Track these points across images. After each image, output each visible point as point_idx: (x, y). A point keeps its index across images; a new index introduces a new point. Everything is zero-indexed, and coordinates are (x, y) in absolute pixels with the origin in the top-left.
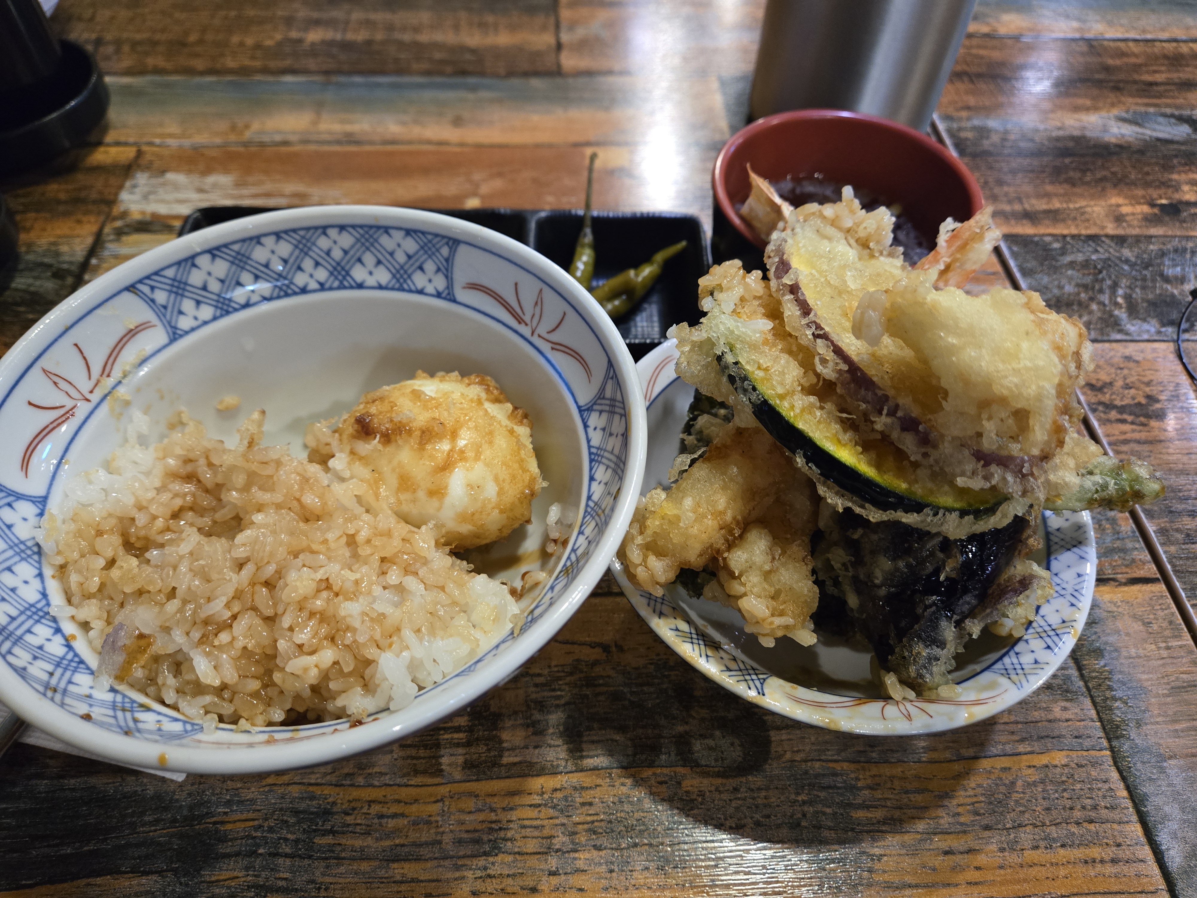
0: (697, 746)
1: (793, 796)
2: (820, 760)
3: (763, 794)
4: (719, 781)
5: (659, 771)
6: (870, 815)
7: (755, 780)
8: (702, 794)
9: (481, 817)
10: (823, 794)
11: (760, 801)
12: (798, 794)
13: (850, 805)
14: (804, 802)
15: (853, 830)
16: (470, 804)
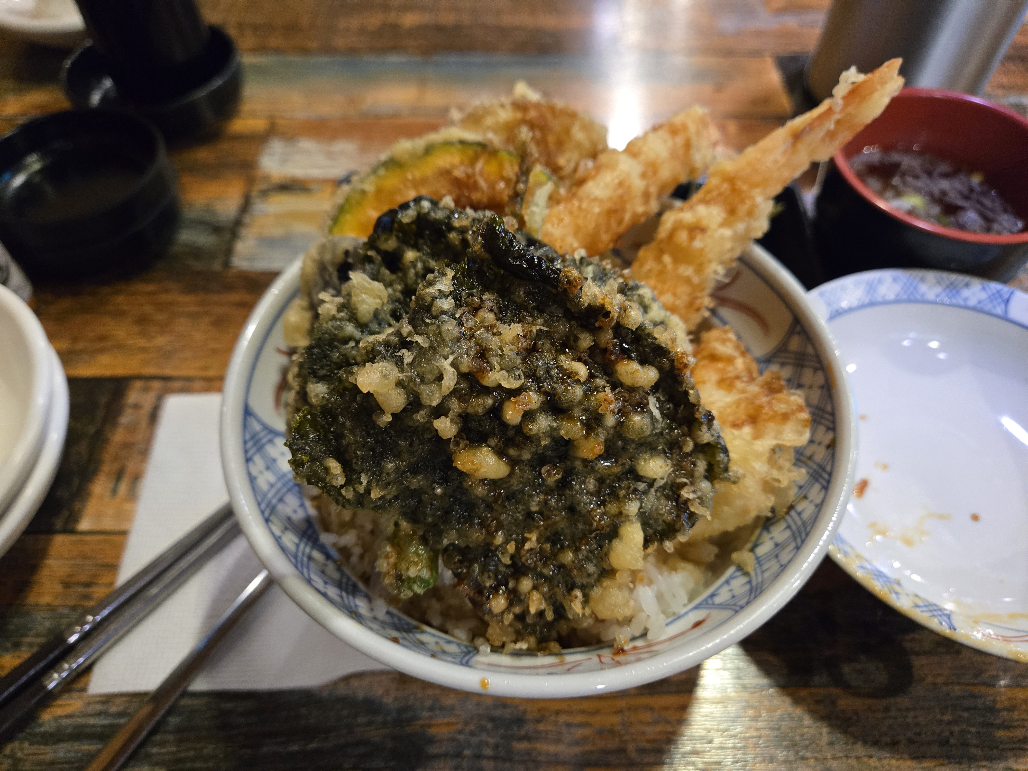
0: (846, 669)
1: (939, 716)
2: (959, 683)
3: (912, 714)
4: (870, 702)
5: (814, 691)
6: (1011, 734)
7: (903, 701)
8: (856, 713)
9: (659, 728)
10: (966, 715)
11: (910, 720)
12: (943, 714)
13: (991, 725)
14: (949, 723)
15: (997, 748)
16: (647, 716)
